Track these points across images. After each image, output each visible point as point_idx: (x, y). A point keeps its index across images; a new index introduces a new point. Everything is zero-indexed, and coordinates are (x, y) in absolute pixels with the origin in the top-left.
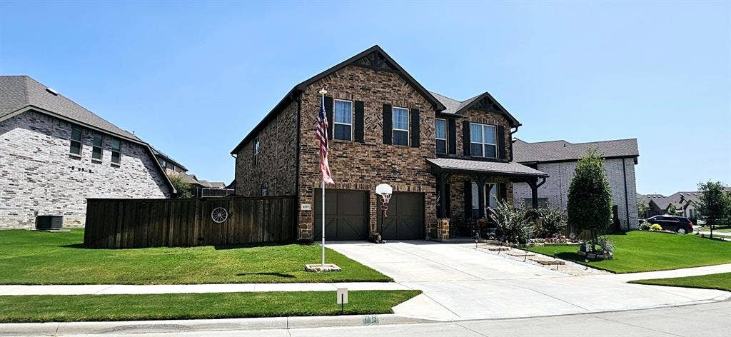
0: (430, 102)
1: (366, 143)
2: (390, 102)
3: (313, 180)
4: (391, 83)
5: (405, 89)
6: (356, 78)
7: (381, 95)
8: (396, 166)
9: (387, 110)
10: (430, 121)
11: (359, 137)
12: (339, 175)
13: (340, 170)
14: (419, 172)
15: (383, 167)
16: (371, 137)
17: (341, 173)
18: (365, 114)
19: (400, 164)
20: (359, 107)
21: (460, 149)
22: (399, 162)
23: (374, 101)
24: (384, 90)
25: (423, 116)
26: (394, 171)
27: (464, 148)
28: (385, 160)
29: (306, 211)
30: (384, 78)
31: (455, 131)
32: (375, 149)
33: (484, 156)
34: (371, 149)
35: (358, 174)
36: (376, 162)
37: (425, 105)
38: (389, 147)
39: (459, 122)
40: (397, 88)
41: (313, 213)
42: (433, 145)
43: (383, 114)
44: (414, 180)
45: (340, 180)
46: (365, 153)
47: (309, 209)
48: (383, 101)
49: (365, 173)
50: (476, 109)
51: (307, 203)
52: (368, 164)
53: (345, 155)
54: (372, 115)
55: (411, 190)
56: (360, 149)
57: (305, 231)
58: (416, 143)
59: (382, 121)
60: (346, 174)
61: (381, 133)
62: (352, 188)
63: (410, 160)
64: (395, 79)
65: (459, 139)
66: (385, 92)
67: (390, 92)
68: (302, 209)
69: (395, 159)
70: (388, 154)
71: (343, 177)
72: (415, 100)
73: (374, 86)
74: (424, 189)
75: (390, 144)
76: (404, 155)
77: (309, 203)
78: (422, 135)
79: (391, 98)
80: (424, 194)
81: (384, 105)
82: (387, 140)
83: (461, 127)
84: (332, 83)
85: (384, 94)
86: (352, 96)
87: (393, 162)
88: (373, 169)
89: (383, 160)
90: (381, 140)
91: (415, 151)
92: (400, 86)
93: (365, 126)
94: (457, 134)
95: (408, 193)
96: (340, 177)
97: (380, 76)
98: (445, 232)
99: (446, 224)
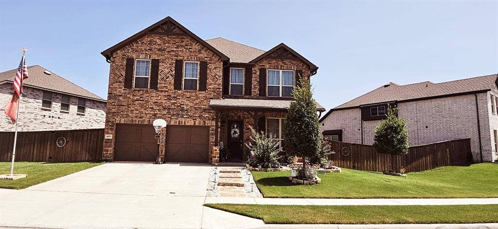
0: (217, 55)
1: (159, 89)
2: (182, 58)
3: (115, 117)
4: (184, 44)
5: (196, 47)
6: (154, 43)
7: (174, 53)
8: (184, 106)
9: (179, 65)
10: (218, 70)
11: (154, 85)
12: (136, 113)
13: (137, 110)
14: (205, 110)
15: (173, 107)
16: (164, 85)
17: (138, 112)
18: (160, 68)
19: (187, 104)
20: (155, 64)
21: (255, 91)
22: (188, 102)
23: (168, 58)
24: (177, 49)
25: (211, 66)
26: (182, 110)
27: (260, 90)
28: (175, 101)
29: (109, 139)
30: (177, 40)
31: (252, 77)
32: (166, 94)
33: (281, 96)
34: (163, 94)
35: (152, 112)
36: (166, 103)
37: (213, 58)
38: (179, 92)
39: (256, 71)
40: (188, 47)
41: (113, 141)
42: (220, 88)
43: (175, 67)
44: (200, 117)
45: (136, 117)
46: (158, 97)
47: (111, 138)
48: (176, 57)
49: (157, 112)
50: (275, 58)
51: (109, 134)
52: (160, 105)
53: (141, 99)
54: (166, 69)
55: (197, 124)
56: (154, 94)
57: (107, 154)
58: (203, 87)
59: (174, 72)
60: (142, 113)
61: (173, 82)
62: (146, 123)
63: (197, 101)
64: (187, 41)
65: (255, 82)
66: (178, 51)
67: (182, 51)
68: (106, 138)
69: (183, 100)
70: (178, 97)
71: (139, 115)
72: (204, 55)
73: (168, 47)
74: (208, 123)
75: (180, 89)
76: (192, 97)
77: (111, 134)
78: (209, 81)
79: (183, 54)
80: (209, 127)
81: (177, 61)
82: (177, 86)
83: (258, 73)
84: (135, 47)
85: (177, 52)
86: (150, 56)
87: (182, 103)
88: (164, 109)
89: (173, 101)
90: (172, 87)
91: (202, 94)
92: (191, 45)
93: (159, 77)
94: (253, 79)
95: (194, 126)
96: (136, 115)
97: (174, 40)
98: (215, 157)
99: (216, 150)
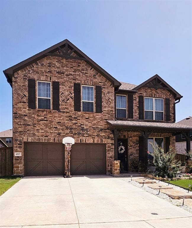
0: (109, 81)
1: (61, 110)
2: (80, 82)
3: (22, 136)
4: (80, 68)
5: (91, 72)
6: (53, 65)
7: (72, 77)
8: (84, 126)
9: (77, 88)
10: (110, 94)
11: (56, 106)
12: (42, 132)
13: (42, 129)
14: (101, 130)
15: (74, 126)
16: (65, 107)
17: (43, 131)
18: (60, 90)
19: (87, 124)
20: (56, 86)
21: (136, 115)
22: (87, 123)
23: (67, 81)
24: (75, 73)
25: (105, 91)
26: (83, 129)
27: (139, 114)
28: (76, 122)
29: (18, 157)
30: (74, 64)
31: (133, 103)
32: (68, 114)
33: (154, 119)
34: (65, 114)
35: (56, 131)
36: (69, 124)
37: (106, 83)
38: (79, 113)
39: (136, 97)
40: (85, 72)
41: (23, 159)
42: (113, 111)
43: (74, 90)
44: (98, 136)
45: (42, 136)
46: (60, 117)
47: (20, 155)
48: (74, 81)
49: (61, 131)
50: (149, 87)
51: (18, 151)
52: (63, 125)
53: (46, 119)
54: (66, 91)
55: (96, 142)
56: (57, 115)
57: (18, 170)
58: (99, 109)
59: (73, 95)
60: (47, 132)
61: (73, 104)
62: (51, 141)
63: (95, 122)
64: (83, 65)
65: (135, 108)
66: (75, 75)
67: (79, 75)
68: (15, 155)
69: (83, 121)
70: (78, 118)
71: (44, 134)
72: (99, 80)
73: (67, 70)
74: (105, 141)
75: (80, 111)
76: (90, 118)
77: (20, 152)
78: (104, 104)
79: (81, 79)
80: (105, 144)
81: (75, 84)
82: (77, 108)
83: (138, 100)
84: (35, 69)
85: (75, 76)
86: (50, 78)
87: (82, 123)
88: (67, 128)
89: (74, 122)
90: (73, 109)
91: (99, 116)
92: (87, 70)
93: (60, 99)
94: (134, 105)
95: (93, 144)
96: (42, 133)
97: (71, 63)
98: (117, 170)
99: (117, 164)
